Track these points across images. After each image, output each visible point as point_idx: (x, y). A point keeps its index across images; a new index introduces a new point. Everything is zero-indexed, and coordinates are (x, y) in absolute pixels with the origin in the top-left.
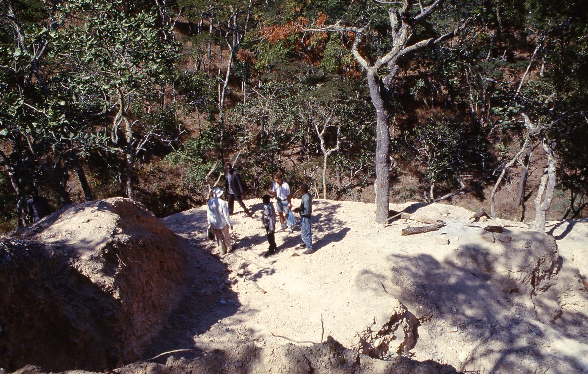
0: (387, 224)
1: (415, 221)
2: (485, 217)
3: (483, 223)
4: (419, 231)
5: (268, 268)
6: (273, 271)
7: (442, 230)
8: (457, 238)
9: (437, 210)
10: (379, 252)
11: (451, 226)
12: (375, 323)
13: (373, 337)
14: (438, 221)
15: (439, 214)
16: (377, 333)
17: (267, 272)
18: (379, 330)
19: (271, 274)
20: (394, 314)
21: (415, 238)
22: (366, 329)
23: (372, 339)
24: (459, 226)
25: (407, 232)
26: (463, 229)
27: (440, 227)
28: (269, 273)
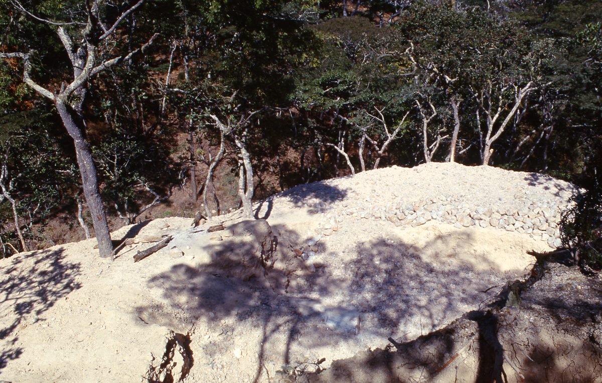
0: (114, 257)
1: (141, 244)
2: (203, 220)
3: (204, 226)
4: (150, 252)
5: (10, 350)
6: (18, 353)
7: (171, 244)
8: (188, 247)
9: (155, 226)
10: (120, 287)
11: (178, 238)
12: (154, 359)
13: (157, 373)
14: (163, 236)
15: (159, 230)
16: (159, 367)
17: (10, 356)
18: (160, 363)
19: (17, 357)
20: (167, 341)
21: (149, 261)
22: (149, 369)
23: (157, 375)
24: (184, 235)
25: (139, 257)
26: (189, 237)
27: (168, 241)
28: (14, 356)
